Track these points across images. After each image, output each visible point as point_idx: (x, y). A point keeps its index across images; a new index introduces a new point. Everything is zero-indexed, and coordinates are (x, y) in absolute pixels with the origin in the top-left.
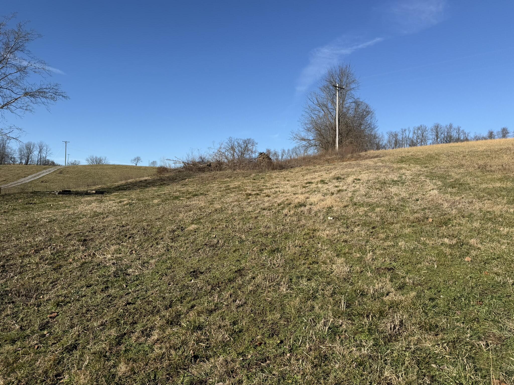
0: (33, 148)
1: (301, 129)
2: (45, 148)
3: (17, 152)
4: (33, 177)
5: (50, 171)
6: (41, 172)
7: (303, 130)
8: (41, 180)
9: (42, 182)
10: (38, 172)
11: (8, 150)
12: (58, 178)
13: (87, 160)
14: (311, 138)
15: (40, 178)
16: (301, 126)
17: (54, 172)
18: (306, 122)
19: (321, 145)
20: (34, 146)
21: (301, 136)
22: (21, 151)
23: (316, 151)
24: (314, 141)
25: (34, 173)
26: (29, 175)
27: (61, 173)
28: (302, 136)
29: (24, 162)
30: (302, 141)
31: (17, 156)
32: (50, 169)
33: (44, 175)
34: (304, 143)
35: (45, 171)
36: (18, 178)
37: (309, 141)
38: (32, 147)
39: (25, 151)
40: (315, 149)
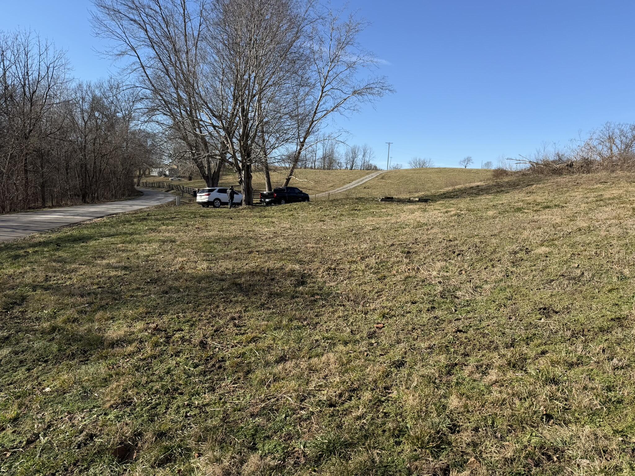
2: (368, 151)
3: (344, 157)
4: (357, 183)
5: (372, 176)
6: (364, 178)
8: (364, 186)
9: (365, 188)
10: (361, 177)
11: (336, 155)
12: (380, 184)
13: (410, 163)
15: (363, 184)
17: (376, 177)
20: (358, 149)
22: (347, 155)
25: (358, 179)
26: (353, 180)
27: (382, 178)
29: (349, 166)
31: (343, 161)
32: (373, 174)
33: (367, 180)
35: (367, 176)
36: (344, 184)
38: (357, 151)
39: (351, 155)
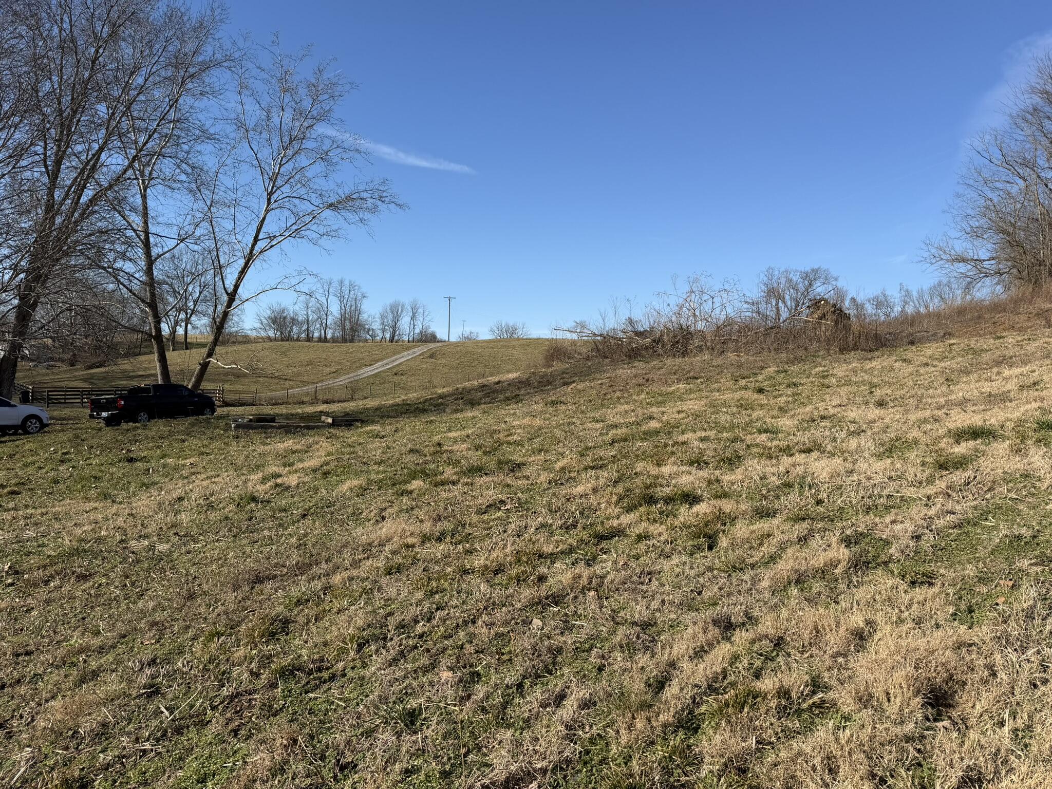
0: (402, 311)
1: (954, 234)
2: (421, 310)
3: (378, 320)
4: (383, 366)
7: (958, 234)
8: (394, 370)
9: (396, 374)
12: (424, 366)
13: (492, 331)
14: (983, 254)
15: (394, 367)
16: (953, 225)
17: (420, 355)
18: (970, 212)
19: (1015, 271)
21: (953, 252)
23: (999, 289)
24: (993, 262)
27: (431, 356)
28: (957, 250)
30: (956, 264)
34: (962, 268)
37: (977, 262)
38: (400, 310)
39: (390, 317)
40: (998, 284)
